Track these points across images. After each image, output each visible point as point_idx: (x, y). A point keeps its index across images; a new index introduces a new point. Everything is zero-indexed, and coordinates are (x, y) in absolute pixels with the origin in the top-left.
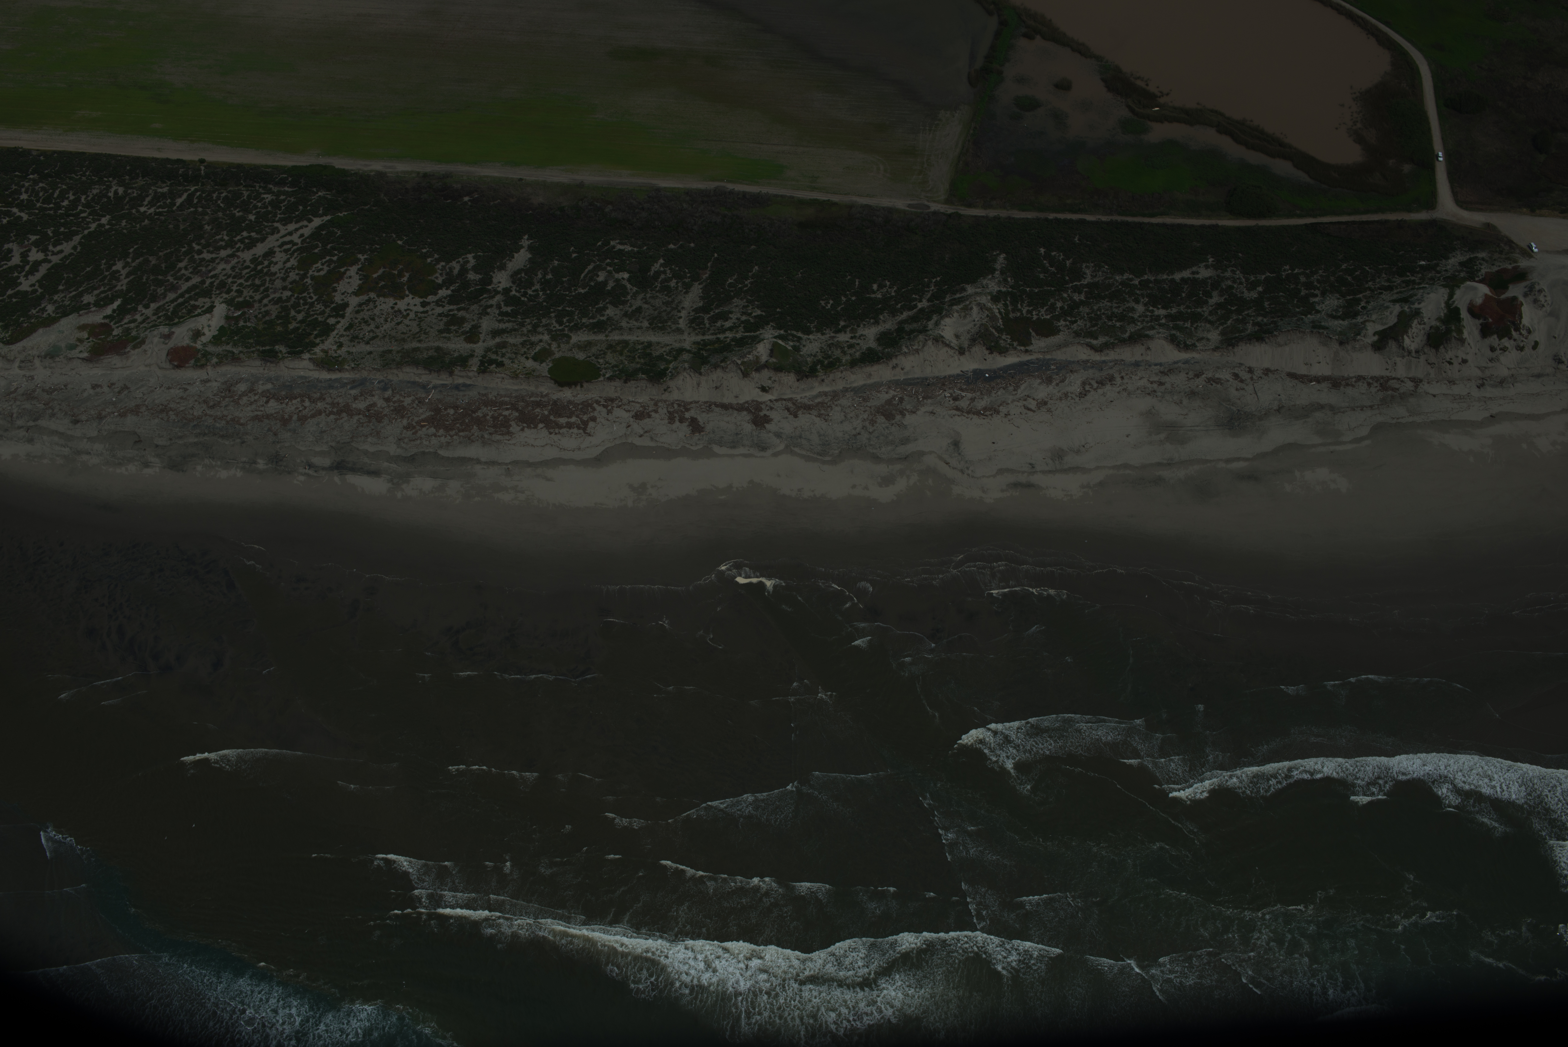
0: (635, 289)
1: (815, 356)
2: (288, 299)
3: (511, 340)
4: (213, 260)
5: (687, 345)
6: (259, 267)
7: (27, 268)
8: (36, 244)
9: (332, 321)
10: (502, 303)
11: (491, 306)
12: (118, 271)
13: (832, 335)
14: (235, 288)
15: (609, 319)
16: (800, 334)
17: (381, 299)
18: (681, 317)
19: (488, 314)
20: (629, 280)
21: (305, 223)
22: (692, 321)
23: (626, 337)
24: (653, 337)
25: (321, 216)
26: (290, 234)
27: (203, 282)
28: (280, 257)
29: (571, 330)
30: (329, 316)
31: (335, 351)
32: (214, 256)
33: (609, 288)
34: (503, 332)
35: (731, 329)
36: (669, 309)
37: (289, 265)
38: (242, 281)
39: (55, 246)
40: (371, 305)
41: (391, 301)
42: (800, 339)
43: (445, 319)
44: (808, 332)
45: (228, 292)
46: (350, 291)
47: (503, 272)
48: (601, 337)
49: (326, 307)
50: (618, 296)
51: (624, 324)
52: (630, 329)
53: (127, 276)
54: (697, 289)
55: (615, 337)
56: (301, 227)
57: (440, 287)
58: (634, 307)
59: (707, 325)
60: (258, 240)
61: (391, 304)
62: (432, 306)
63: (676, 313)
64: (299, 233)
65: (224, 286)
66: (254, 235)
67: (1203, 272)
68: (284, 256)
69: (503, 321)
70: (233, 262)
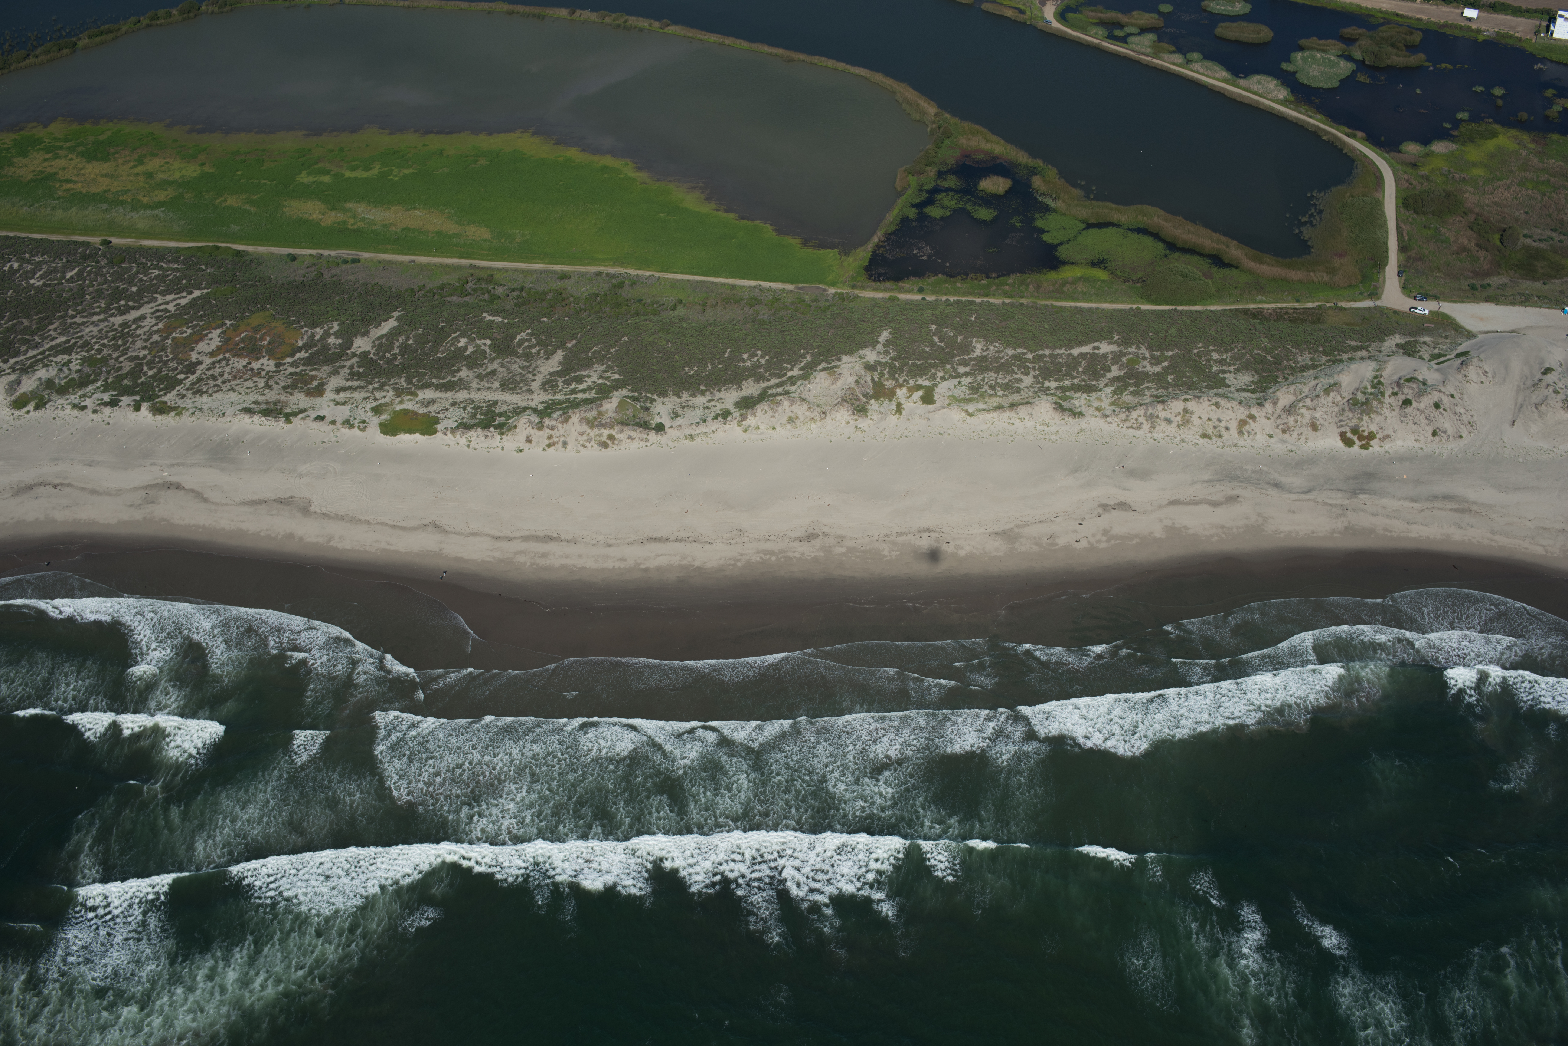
0: (494, 355)
1: (664, 415)
2: (145, 357)
3: (354, 395)
4: (83, 323)
5: (533, 404)
6: (127, 330)
9: (181, 376)
10: (356, 365)
11: (345, 367)
13: (689, 397)
14: (96, 347)
15: (460, 380)
16: (655, 397)
17: (236, 359)
18: (534, 380)
19: (339, 373)
21: (184, 294)
22: (544, 384)
23: (474, 395)
24: (499, 396)
25: (203, 289)
26: (167, 303)
27: (68, 341)
28: (149, 322)
29: (418, 388)
30: (180, 372)
31: (175, 402)
32: (85, 320)
33: (468, 353)
34: (348, 389)
35: (584, 391)
36: (524, 373)
37: (155, 328)
38: (105, 341)
40: (224, 363)
41: (245, 361)
42: (653, 401)
43: (294, 378)
44: (663, 394)
45: (88, 351)
46: (207, 351)
47: (365, 338)
48: (448, 395)
49: (179, 364)
50: (474, 360)
51: (474, 385)
52: (479, 389)
54: (559, 355)
56: (180, 298)
57: (299, 350)
58: (489, 370)
59: (560, 387)
60: (133, 308)
61: (244, 363)
62: (285, 367)
63: (530, 376)
64: (175, 303)
65: (86, 345)
66: (131, 303)
67: (1105, 348)
68: (154, 321)
69: (352, 380)
70: (102, 325)
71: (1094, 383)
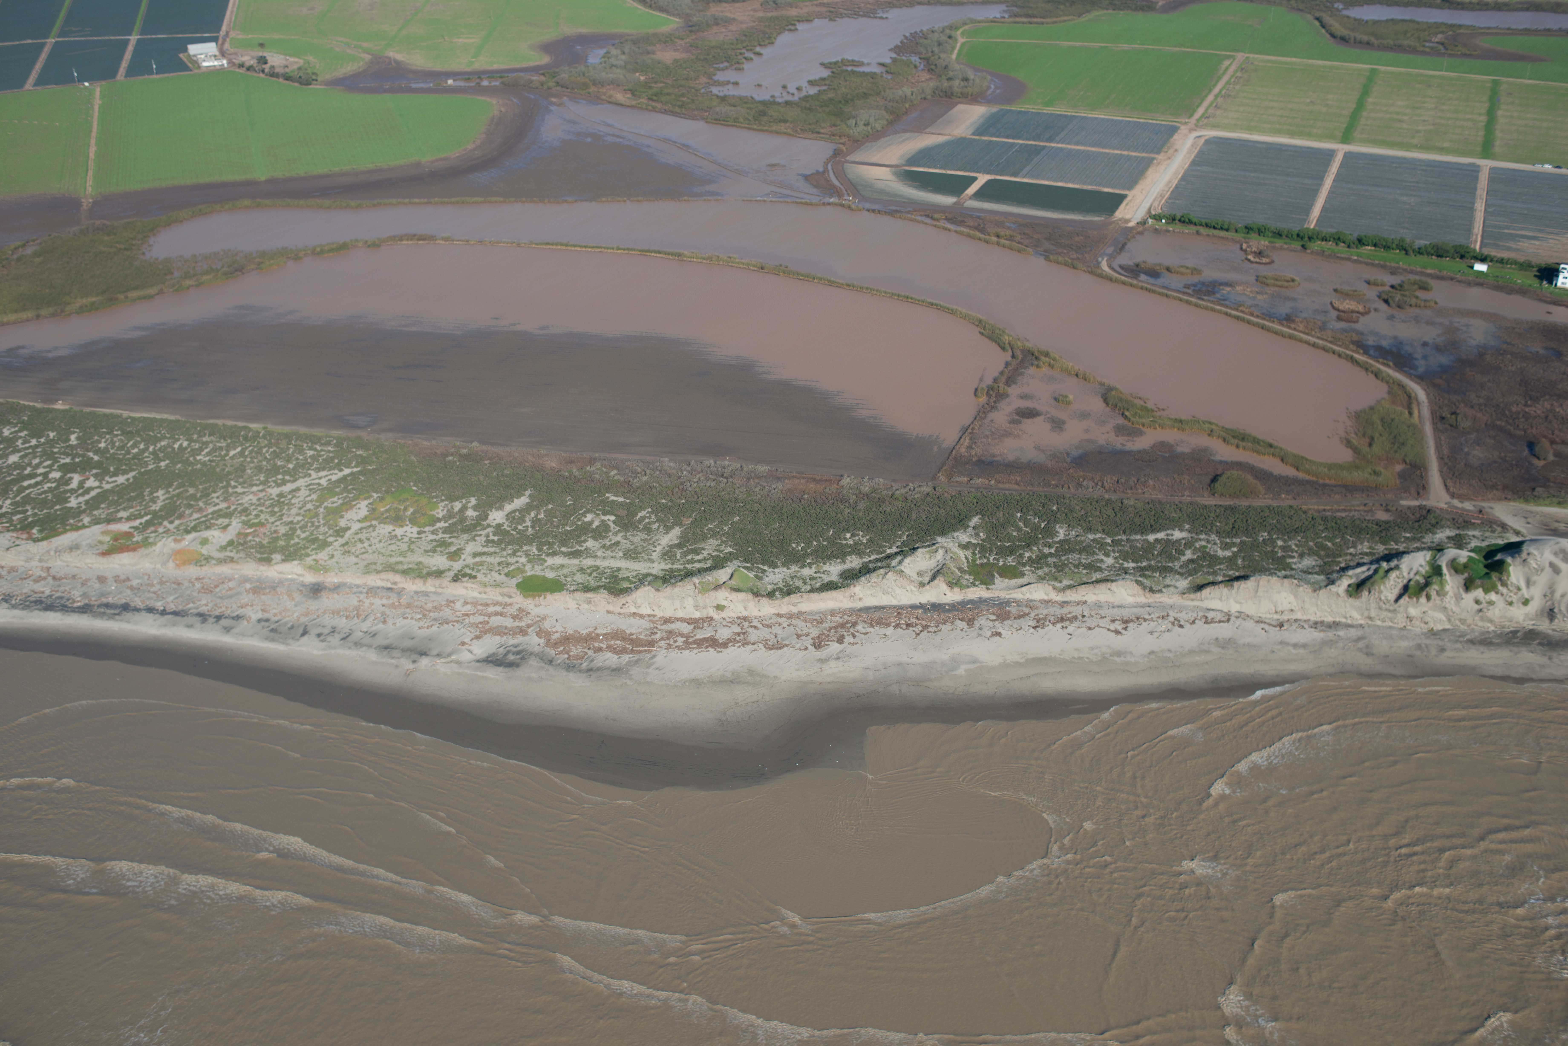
0: (617, 529)
1: (775, 584)
2: (299, 522)
3: (489, 559)
4: (244, 493)
5: (654, 572)
6: (282, 500)
7: (80, 491)
8: (96, 476)
9: (331, 539)
10: (491, 534)
11: (481, 535)
12: (158, 497)
13: (797, 569)
14: (255, 512)
15: (587, 549)
16: (765, 568)
17: (382, 525)
18: (655, 551)
19: (475, 540)
20: (614, 522)
21: (336, 471)
22: (664, 554)
23: (598, 563)
24: (623, 564)
25: (353, 468)
26: (320, 478)
27: (229, 507)
28: (303, 493)
29: (548, 555)
30: (330, 536)
31: (325, 561)
32: (246, 490)
33: (594, 526)
34: (484, 554)
35: (700, 561)
36: (645, 545)
37: (309, 499)
38: (263, 508)
39: (111, 477)
40: (371, 529)
41: (390, 528)
42: (764, 571)
43: (435, 544)
44: (774, 566)
45: (247, 516)
46: (355, 518)
47: (500, 512)
48: (576, 561)
49: (330, 529)
50: (600, 533)
51: (600, 553)
52: (604, 558)
53: (164, 500)
54: (677, 531)
55: (588, 562)
56: (331, 474)
57: (439, 520)
58: (613, 542)
59: (678, 558)
60: (289, 481)
61: (390, 530)
62: (427, 534)
63: (651, 547)
64: (327, 478)
65: (245, 511)
66: (287, 478)
67: (1177, 535)
68: (307, 493)
69: (487, 546)
70: (261, 495)
71: (1170, 564)
